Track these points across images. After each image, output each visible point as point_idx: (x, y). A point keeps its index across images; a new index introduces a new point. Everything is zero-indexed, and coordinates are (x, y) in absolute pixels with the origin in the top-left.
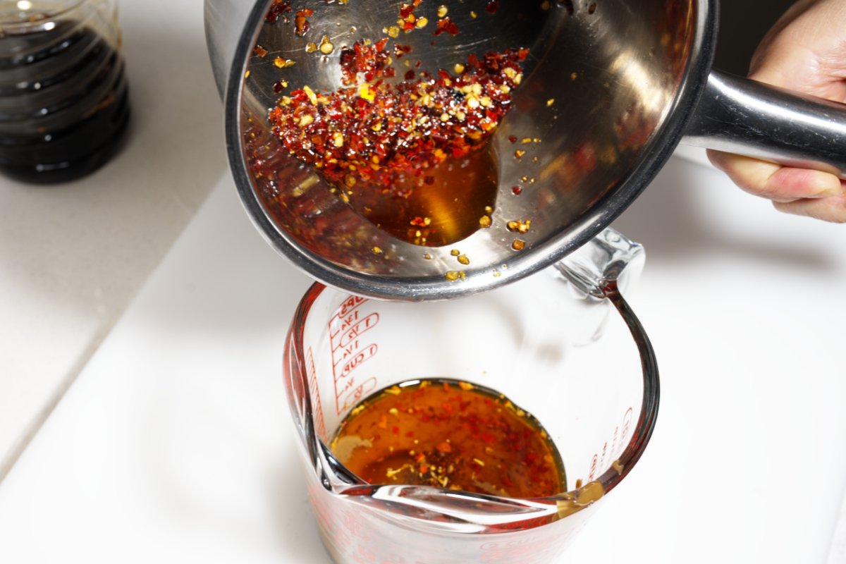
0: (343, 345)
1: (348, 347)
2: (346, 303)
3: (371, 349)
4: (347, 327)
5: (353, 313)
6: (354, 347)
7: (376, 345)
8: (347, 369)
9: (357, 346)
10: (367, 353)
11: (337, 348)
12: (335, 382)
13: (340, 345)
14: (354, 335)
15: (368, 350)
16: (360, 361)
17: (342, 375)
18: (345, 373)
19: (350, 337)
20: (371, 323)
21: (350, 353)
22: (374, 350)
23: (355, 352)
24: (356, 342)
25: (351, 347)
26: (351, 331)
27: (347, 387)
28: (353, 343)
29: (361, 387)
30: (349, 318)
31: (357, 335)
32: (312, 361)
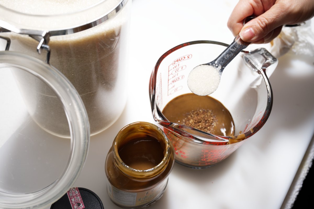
0: (173, 74)
1: (174, 75)
2: (176, 61)
3: (182, 77)
4: (175, 68)
5: (178, 64)
6: (176, 75)
7: (184, 76)
8: (173, 82)
9: (177, 75)
10: (180, 78)
11: (170, 75)
12: (168, 85)
13: (172, 74)
14: (177, 71)
15: (181, 77)
16: (178, 80)
17: (171, 84)
18: (172, 83)
19: (176, 72)
20: (183, 68)
21: (175, 77)
22: (183, 77)
23: (176, 77)
24: (177, 74)
25: (175, 75)
26: (176, 70)
27: (172, 88)
28: (176, 74)
29: (177, 88)
30: (176, 66)
31: (178, 71)
32: (161, 77)
